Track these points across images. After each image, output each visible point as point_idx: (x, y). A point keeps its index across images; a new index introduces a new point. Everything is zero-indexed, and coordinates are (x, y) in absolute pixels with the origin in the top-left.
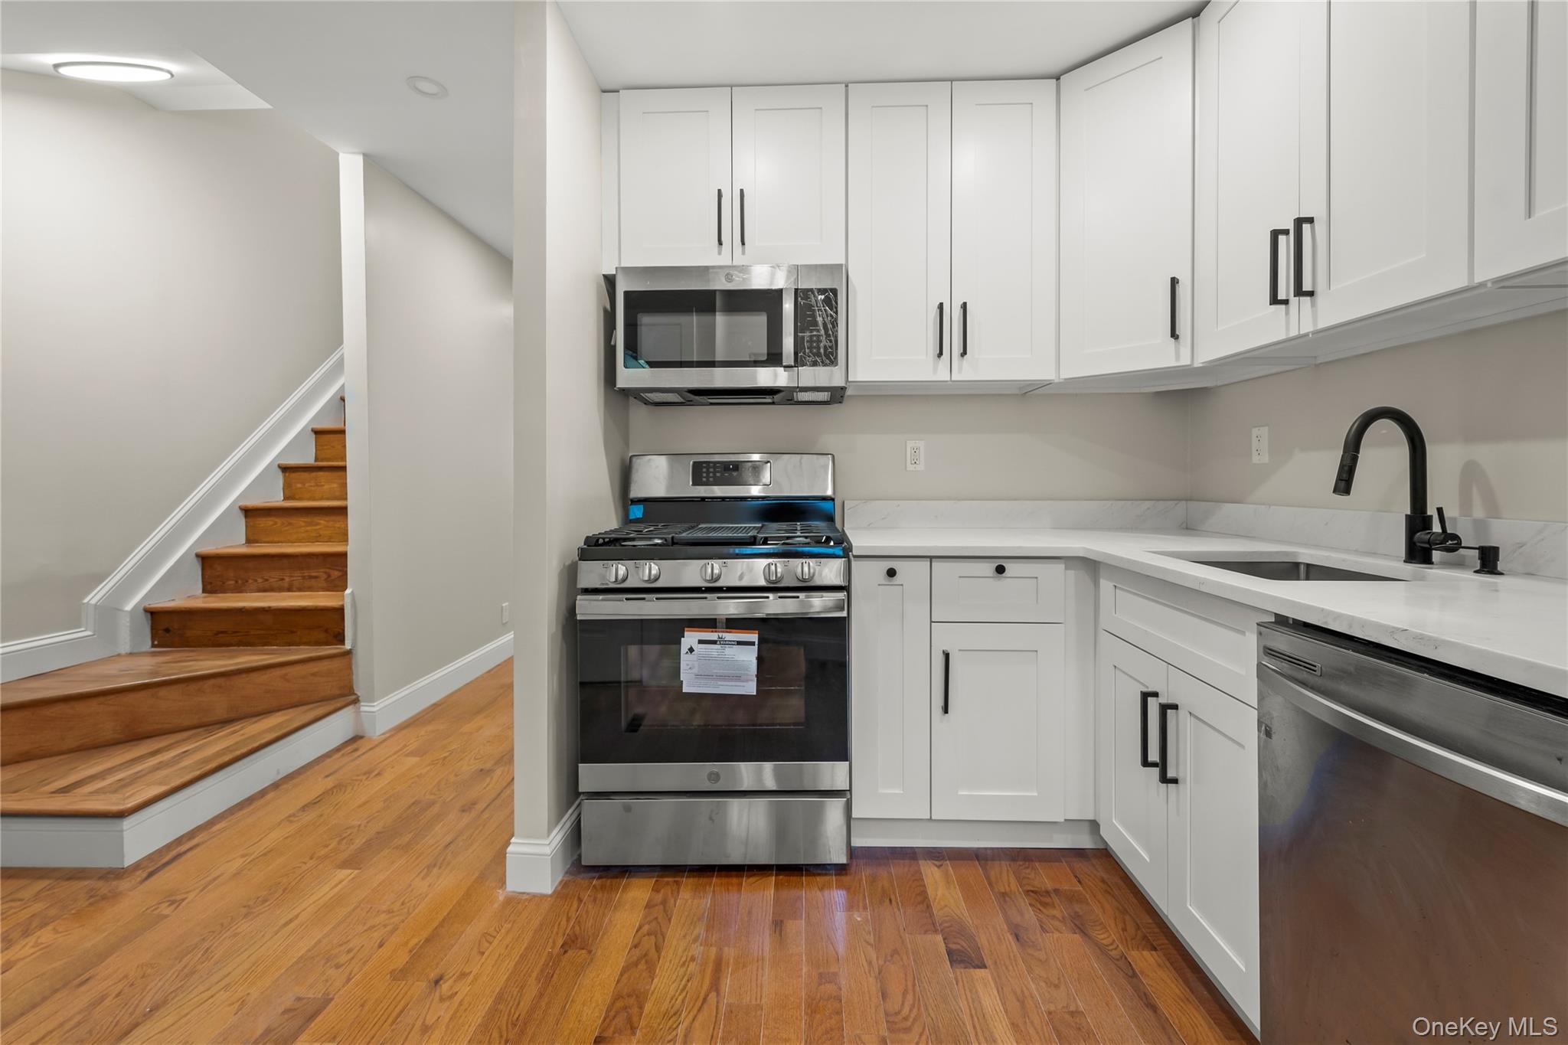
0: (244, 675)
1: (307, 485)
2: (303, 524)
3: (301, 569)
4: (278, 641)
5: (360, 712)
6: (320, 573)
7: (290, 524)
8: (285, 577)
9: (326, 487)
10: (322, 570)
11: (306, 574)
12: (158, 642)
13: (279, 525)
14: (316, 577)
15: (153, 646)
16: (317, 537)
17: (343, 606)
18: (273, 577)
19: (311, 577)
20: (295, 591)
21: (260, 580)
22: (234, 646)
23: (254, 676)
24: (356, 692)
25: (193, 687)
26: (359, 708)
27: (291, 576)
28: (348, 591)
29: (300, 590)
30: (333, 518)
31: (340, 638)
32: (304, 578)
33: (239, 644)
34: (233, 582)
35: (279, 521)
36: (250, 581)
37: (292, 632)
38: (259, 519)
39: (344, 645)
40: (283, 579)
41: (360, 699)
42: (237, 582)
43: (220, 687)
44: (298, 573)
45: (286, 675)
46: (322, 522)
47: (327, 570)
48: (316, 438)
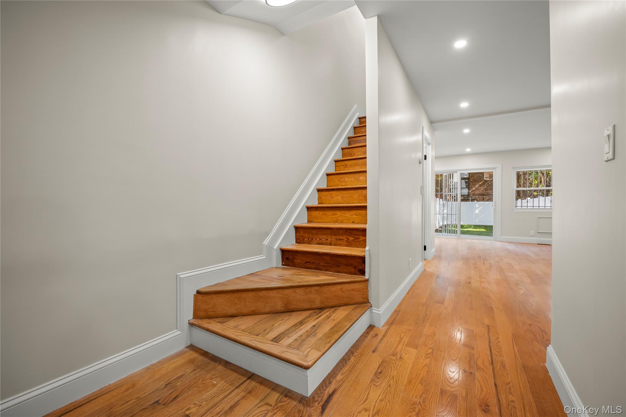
0: (326, 286)
1: (328, 197)
2: (330, 214)
3: (335, 235)
4: (332, 270)
5: (373, 312)
6: (344, 238)
7: (325, 214)
8: (329, 239)
9: (335, 198)
10: (345, 236)
11: (338, 238)
12: (284, 263)
13: (321, 214)
14: (342, 240)
15: (282, 265)
16: (336, 220)
17: (365, 255)
18: (324, 238)
19: (340, 239)
20: (333, 246)
21: (318, 239)
22: (313, 269)
23: (330, 287)
24: (370, 302)
25: (309, 289)
26: (372, 311)
27: (331, 238)
28: (367, 248)
29: (335, 245)
30: (343, 212)
31: (363, 272)
32: (337, 239)
33: (315, 269)
34: (307, 239)
35: (321, 213)
36: (314, 239)
37: (339, 266)
38: (313, 212)
39: (365, 276)
40: (327, 239)
41: (372, 305)
42: (309, 239)
43: (318, 291)
44: (334, 237)
45: (342, 289)
46: (339, 213)
47: (347, 236)
48: (327, 177)
